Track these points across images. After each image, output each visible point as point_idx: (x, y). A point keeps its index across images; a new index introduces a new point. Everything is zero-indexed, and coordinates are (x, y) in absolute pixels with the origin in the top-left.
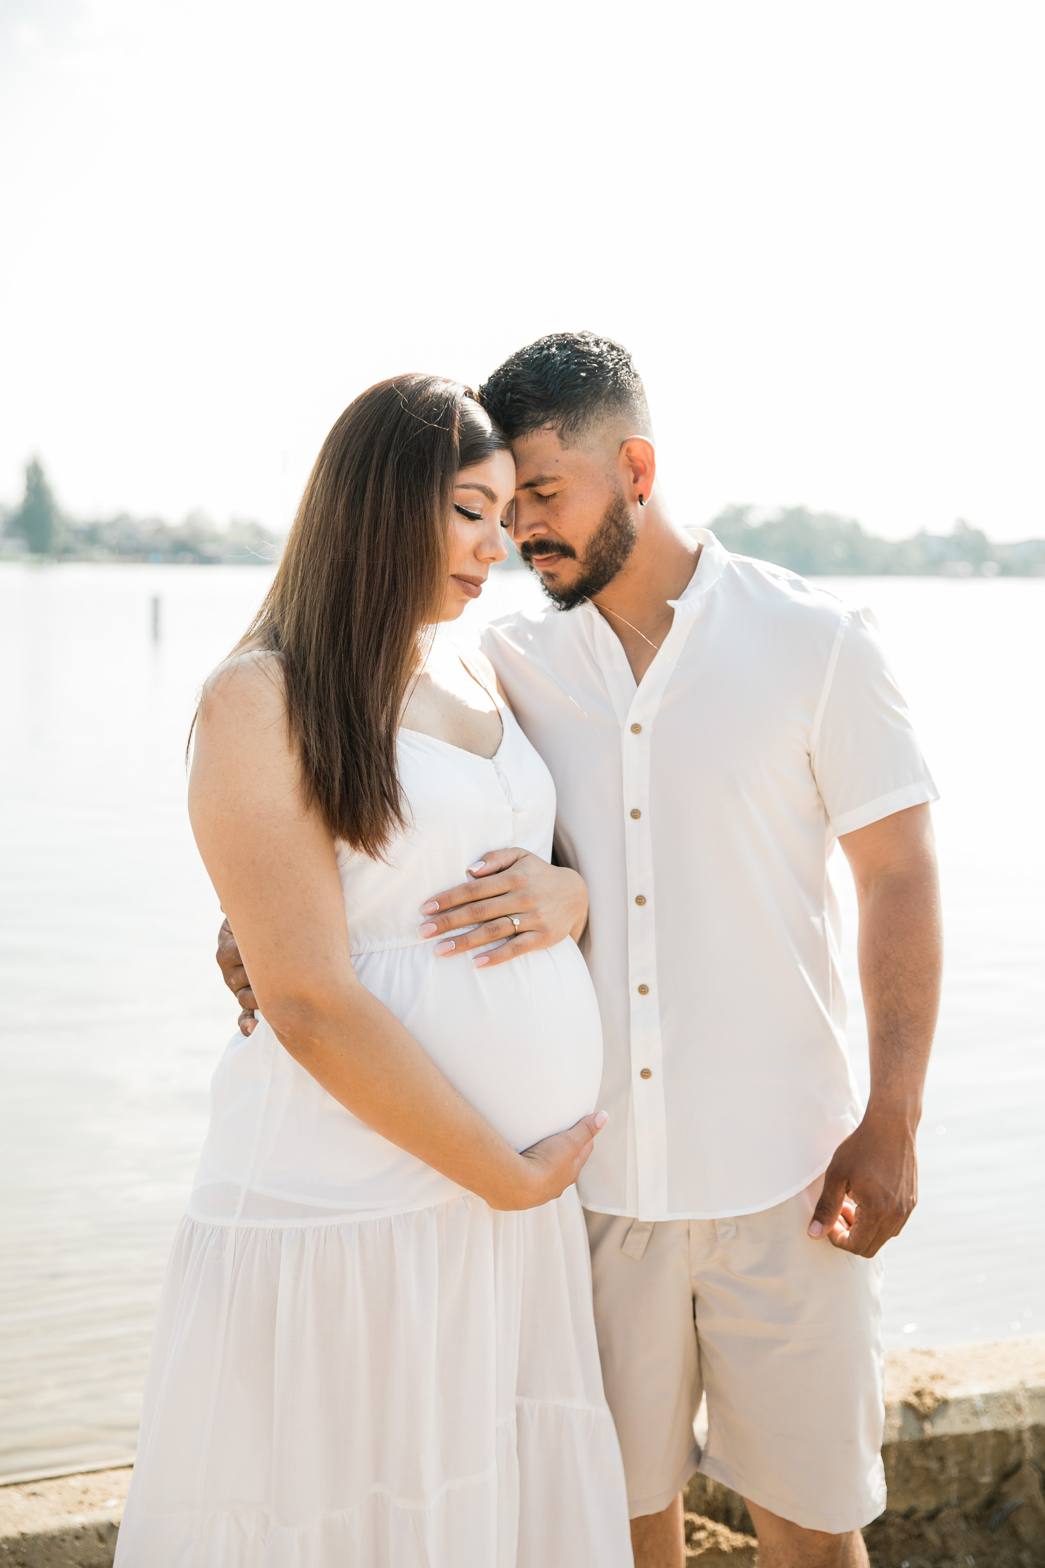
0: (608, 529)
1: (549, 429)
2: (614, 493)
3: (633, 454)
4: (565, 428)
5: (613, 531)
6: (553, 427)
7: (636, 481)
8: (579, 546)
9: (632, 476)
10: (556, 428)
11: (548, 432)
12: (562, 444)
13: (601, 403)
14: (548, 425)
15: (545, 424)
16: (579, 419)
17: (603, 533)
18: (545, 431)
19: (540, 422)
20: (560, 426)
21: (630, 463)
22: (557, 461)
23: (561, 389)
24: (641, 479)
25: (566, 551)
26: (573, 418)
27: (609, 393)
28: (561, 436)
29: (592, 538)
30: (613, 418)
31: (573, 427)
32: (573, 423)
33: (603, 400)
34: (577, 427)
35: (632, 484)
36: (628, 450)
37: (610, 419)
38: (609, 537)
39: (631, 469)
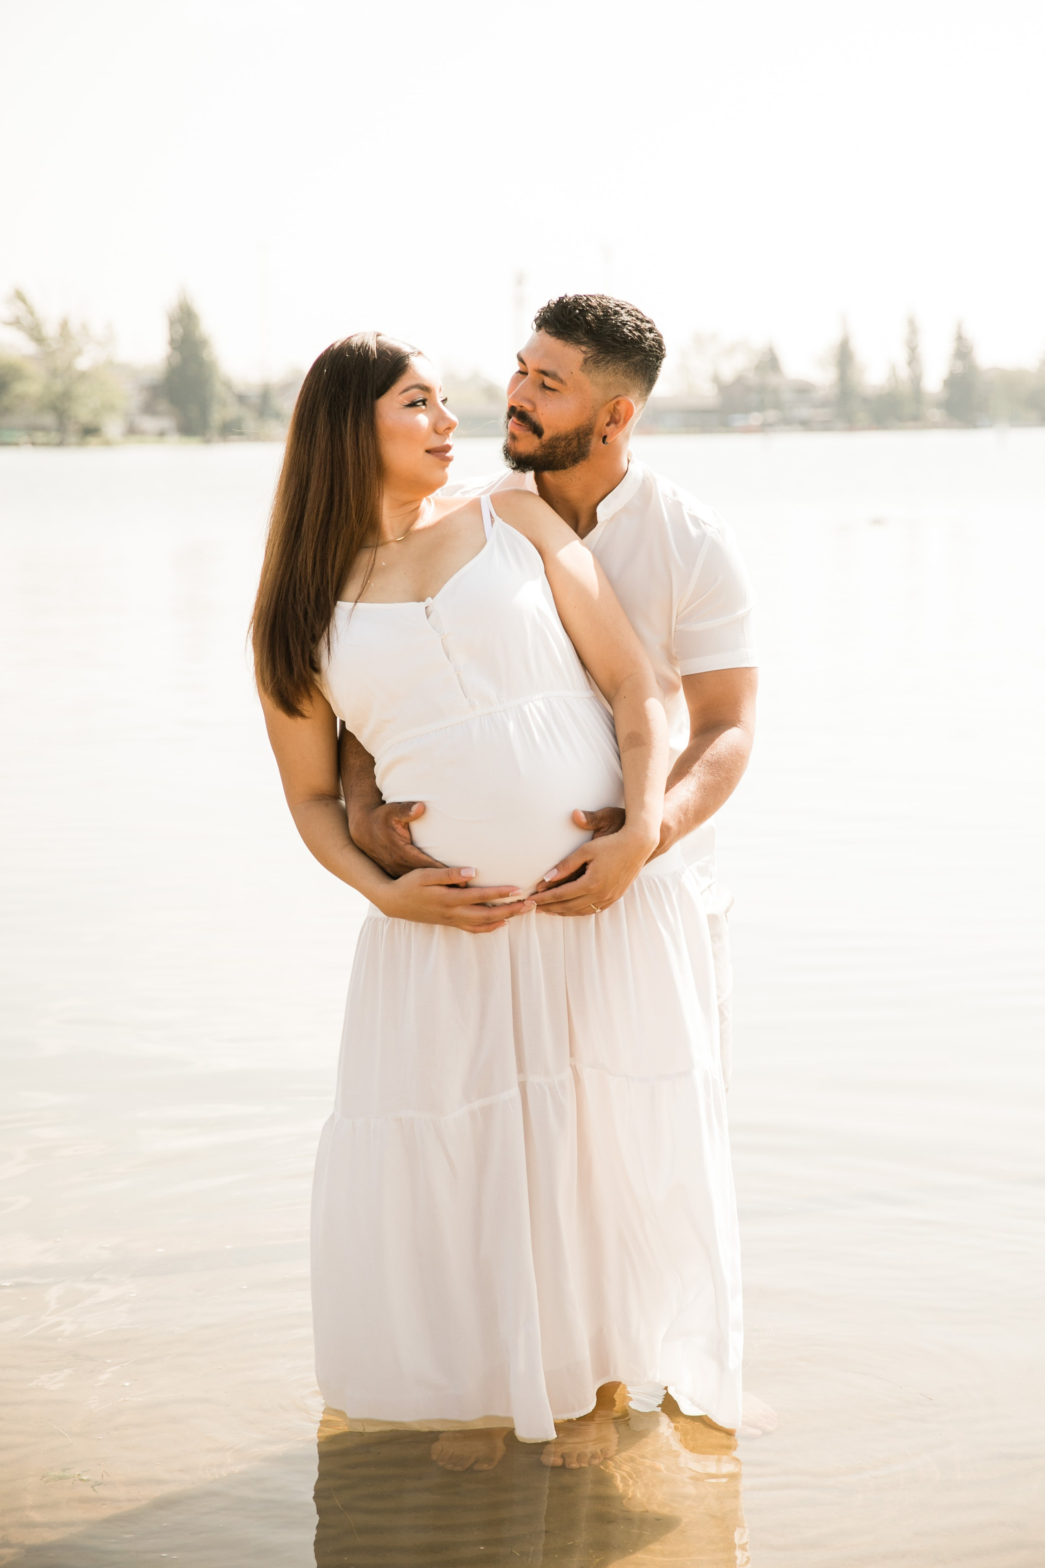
0: (571, 439)
1: (582, 351)
2: (589, 420)
3: (618, 408)
4: (591, 359)
5: (575, 443)
6: (585, 352)
7: (608, 425)
8: (547, 435)
9: (608, 419)
10: (586, 354)
11: (581, 352)
12: (582, 366)
13: (624, 364)
14: (584, 348)
15: (582, 346)
16: (603, 361)
17: (567, 438)
18: (579, 350)
19: (581, 342)
20: (590, 355)
21: (612, 412)
22: (572, 373)
23: (609, 335)
24: (612, 426)
25: (537, 431)
26: (601, 357)
27: (633, 363)
28: (585, 361)
29: (559, 435)
30: (623, 378)
31: (596, 362)
32: (598, 360)
33: (627, 363)
34: (598, 364)
35: (605, 425)
36: (618, 403)
37: (621, 377)
38: (570, 445)
39: (610, 415)
